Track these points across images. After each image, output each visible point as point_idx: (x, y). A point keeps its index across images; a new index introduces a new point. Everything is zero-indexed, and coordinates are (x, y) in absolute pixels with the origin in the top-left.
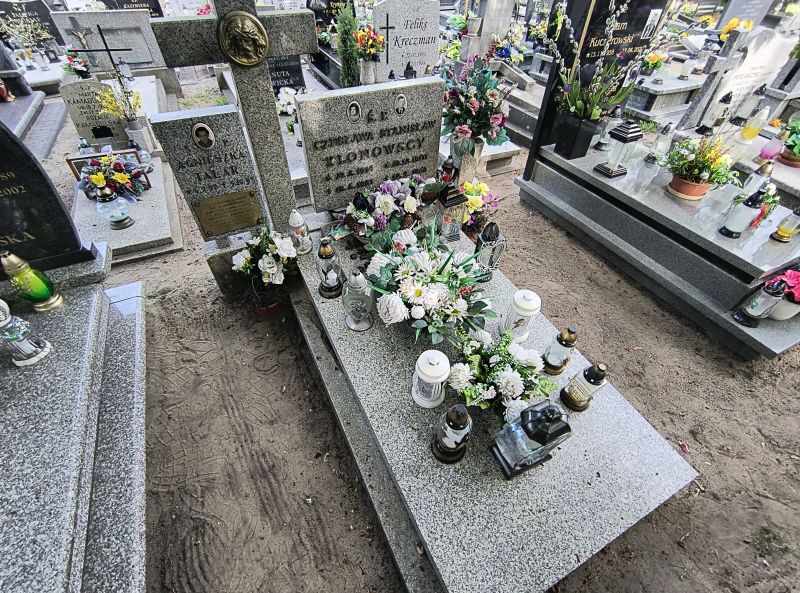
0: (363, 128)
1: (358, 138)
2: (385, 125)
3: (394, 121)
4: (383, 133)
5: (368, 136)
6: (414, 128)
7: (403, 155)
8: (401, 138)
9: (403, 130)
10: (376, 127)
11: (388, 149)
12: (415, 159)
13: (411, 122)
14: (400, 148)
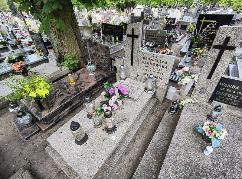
0: (153, 35)
1: (152, 36)
2: (156, 35)
3: (157, 35)
4: (156, 36)
5: (153, 36)
6: (160, 37)
7: (158, 41)
8: (158, 38)
9: (158, 37)
10: (155, 35)
11: (156, 39)
12: (160, 42)
13: (160, 36)
14: (158, 40)
